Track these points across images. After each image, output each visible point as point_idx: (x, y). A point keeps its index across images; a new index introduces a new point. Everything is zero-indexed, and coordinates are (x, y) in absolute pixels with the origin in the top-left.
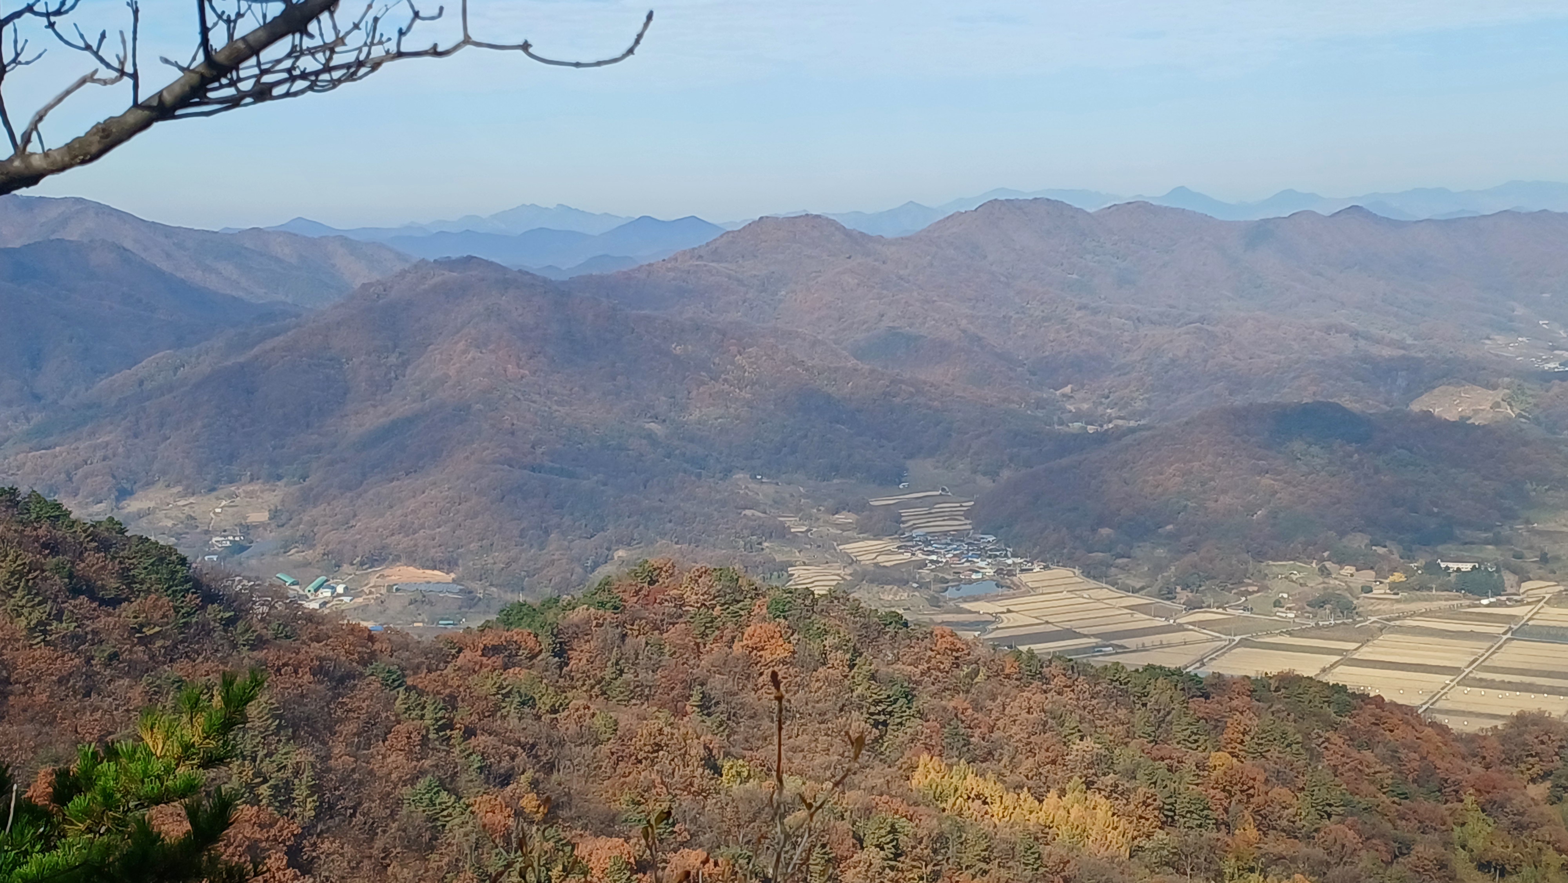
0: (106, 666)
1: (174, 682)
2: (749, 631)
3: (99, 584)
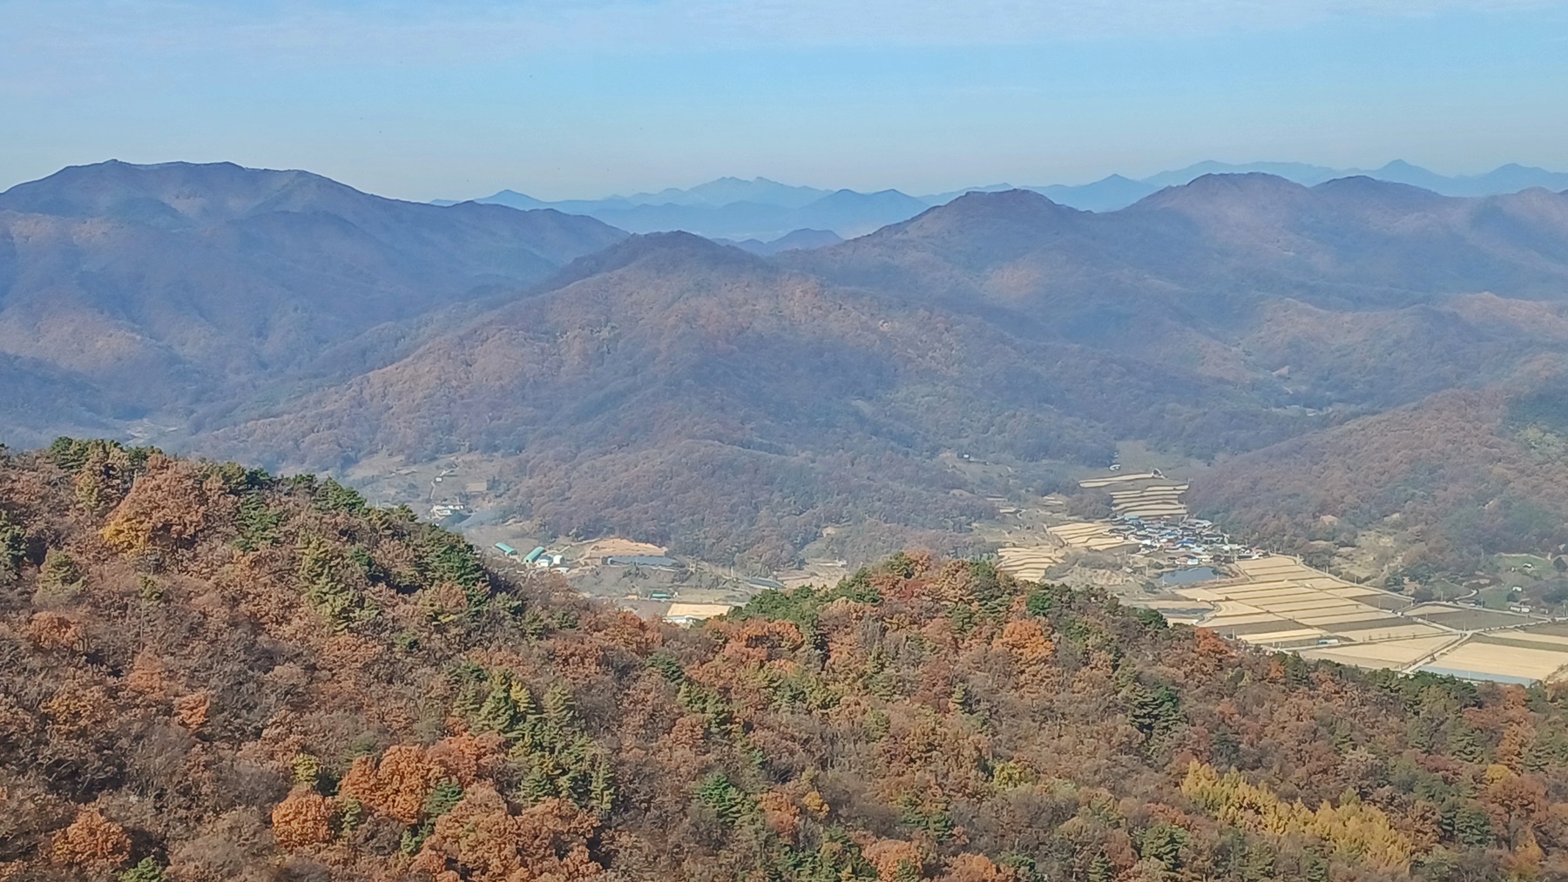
0: (408, 653)
1: (472, 672)
2: (1009, 627)
3: (395, 570)
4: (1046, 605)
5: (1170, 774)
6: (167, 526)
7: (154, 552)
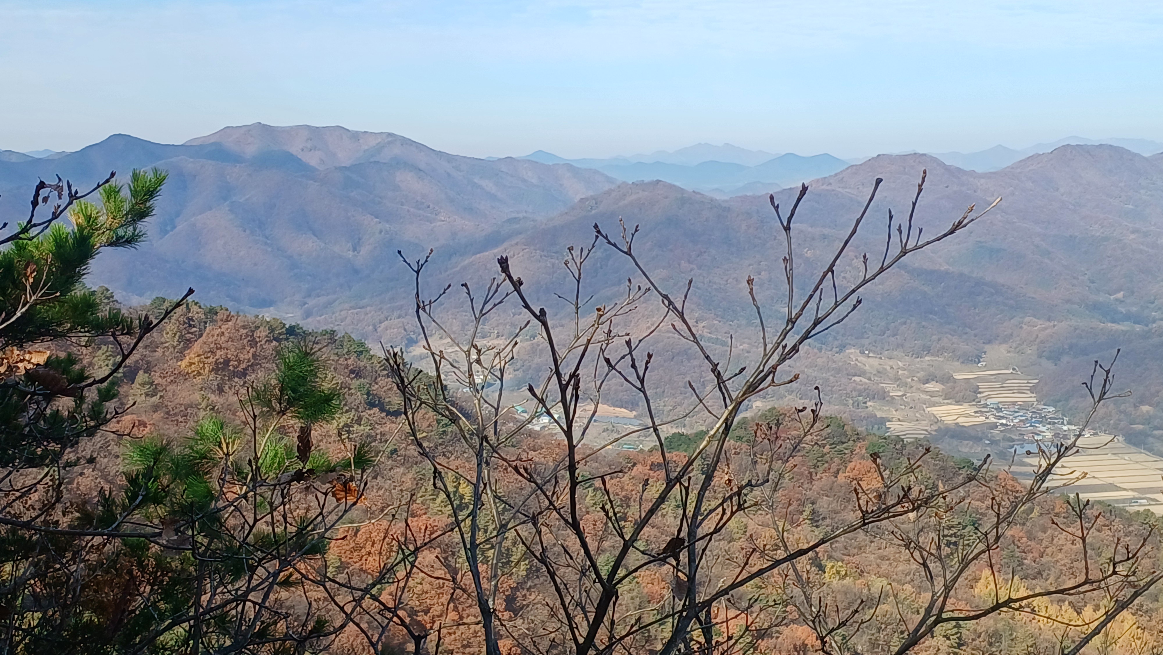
0: (390, 458)
2: (851, 465)
3: (387, 400)
4: (881, 450)
5: (966, 579)
6: (227, 362)
7: (214, 379)
